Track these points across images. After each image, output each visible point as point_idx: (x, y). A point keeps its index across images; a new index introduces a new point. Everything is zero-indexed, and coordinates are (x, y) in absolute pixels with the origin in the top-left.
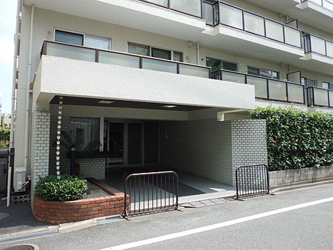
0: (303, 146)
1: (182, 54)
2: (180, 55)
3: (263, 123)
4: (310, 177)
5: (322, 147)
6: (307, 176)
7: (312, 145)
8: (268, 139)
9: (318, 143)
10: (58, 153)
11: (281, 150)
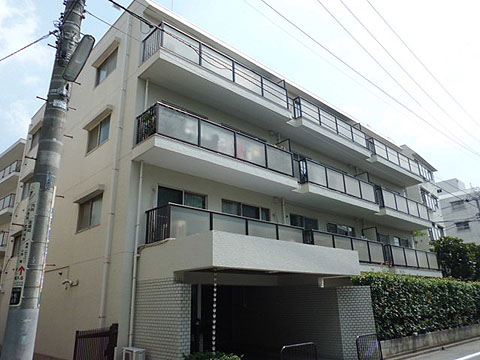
0: (402, 313)
1: (268, 210)
2: (267, 211)
3: (366, 290)
4: (411, 347)
5: (416, 313)
6: (408, 346)
7: (408, 312)
8: (374, 307)
9: (413, 309)
10: (214, 316)
11: (385, 317)
